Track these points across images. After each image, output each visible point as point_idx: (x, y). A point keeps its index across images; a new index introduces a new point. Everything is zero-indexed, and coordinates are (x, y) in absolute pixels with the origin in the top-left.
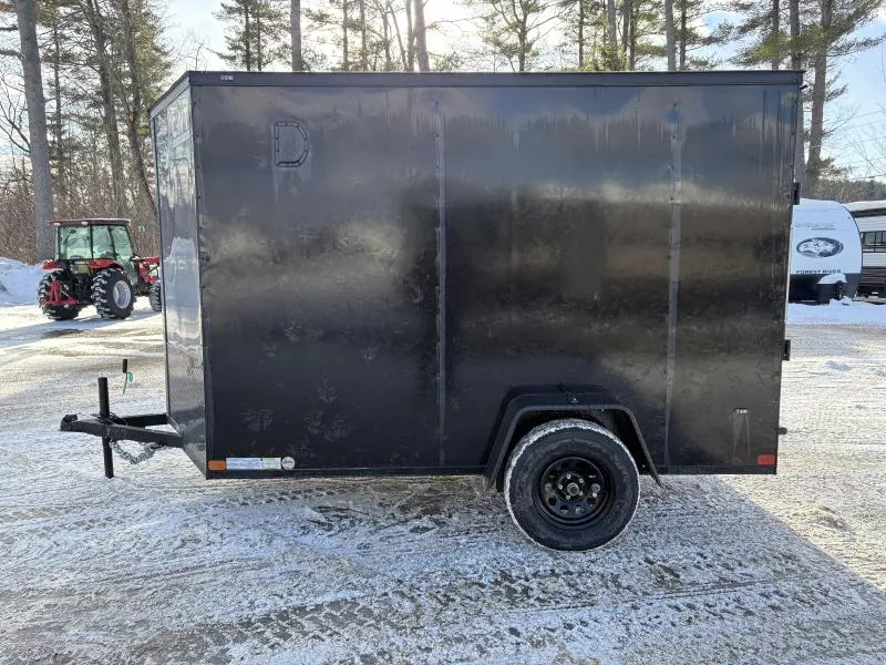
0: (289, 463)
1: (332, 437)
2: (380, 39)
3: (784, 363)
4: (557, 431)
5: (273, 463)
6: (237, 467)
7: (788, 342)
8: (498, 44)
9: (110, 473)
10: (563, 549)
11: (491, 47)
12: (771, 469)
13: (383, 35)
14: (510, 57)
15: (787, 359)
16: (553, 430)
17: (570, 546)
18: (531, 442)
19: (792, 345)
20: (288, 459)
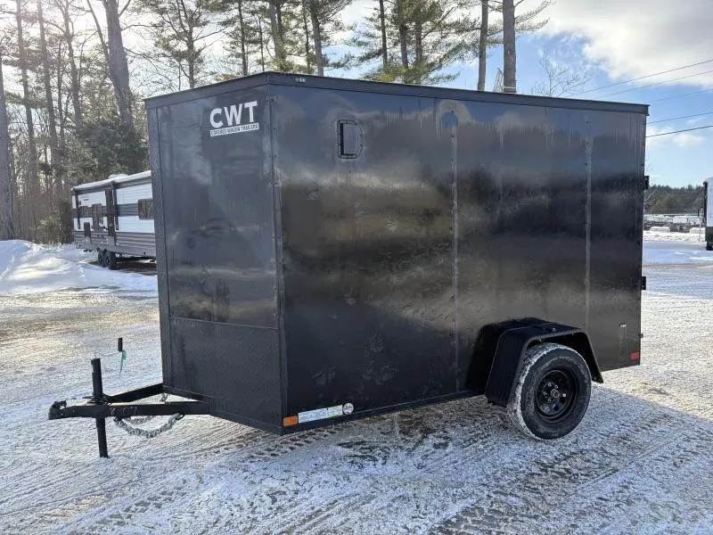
0: (349, 408)
1: (381, 381)
2: (62, 33)
3: (643, 291)
4: (548, 353)
5: (336, 411)
6: (307, 420)
7: (645, 278)
8: (167, 47)
9: (104, 452)
10: (555, 438)
11: (160, 50)
12: (637, 362)
13: (65, 29)
14: (179, 61)
15: (645, 289)
16: (545, 352)
17: (557, 435)
18: (533, 363)
19: (647, 279)
20: (348, 405)
